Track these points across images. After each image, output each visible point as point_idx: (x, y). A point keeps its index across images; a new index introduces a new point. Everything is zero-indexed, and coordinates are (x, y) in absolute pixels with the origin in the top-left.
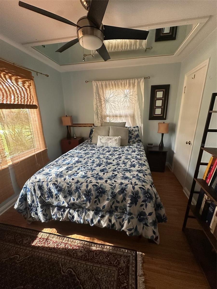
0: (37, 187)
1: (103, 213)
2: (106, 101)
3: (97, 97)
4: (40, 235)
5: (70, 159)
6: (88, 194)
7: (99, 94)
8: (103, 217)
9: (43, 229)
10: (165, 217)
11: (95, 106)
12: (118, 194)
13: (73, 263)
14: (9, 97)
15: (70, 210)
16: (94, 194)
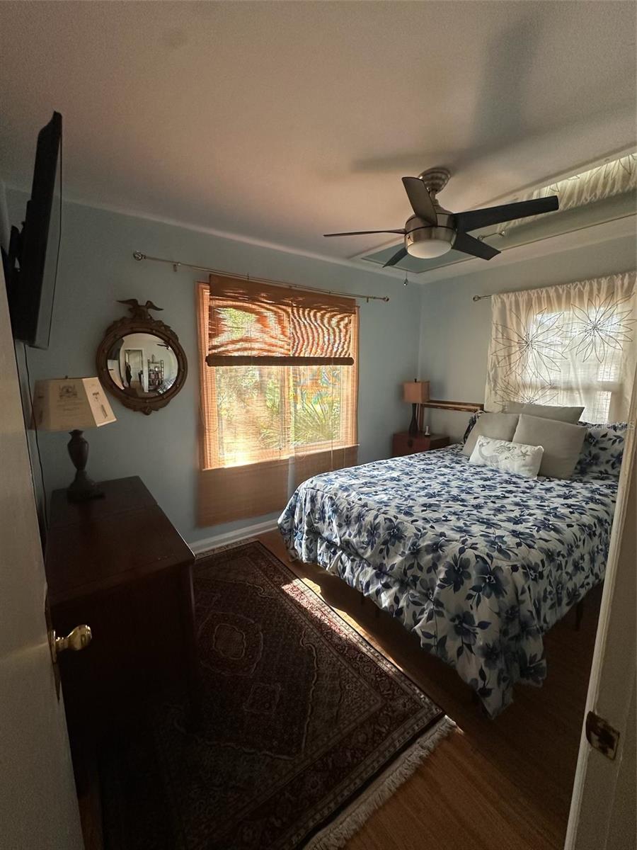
0: (310, 496)
1: (389, 580)
2: (526, 344)
3: (500, 336)
4: (296, 582)
5: (384, 471)
6: (373, 530)
7: (505, 326)
8: (387, 586)
9: (303, 578)
10: (534, 665)
11: (491, 358)
12: (426, 551)
13: (321, 643)
14: (310, 347)
15: (342, 554)
16: (382, 535)
